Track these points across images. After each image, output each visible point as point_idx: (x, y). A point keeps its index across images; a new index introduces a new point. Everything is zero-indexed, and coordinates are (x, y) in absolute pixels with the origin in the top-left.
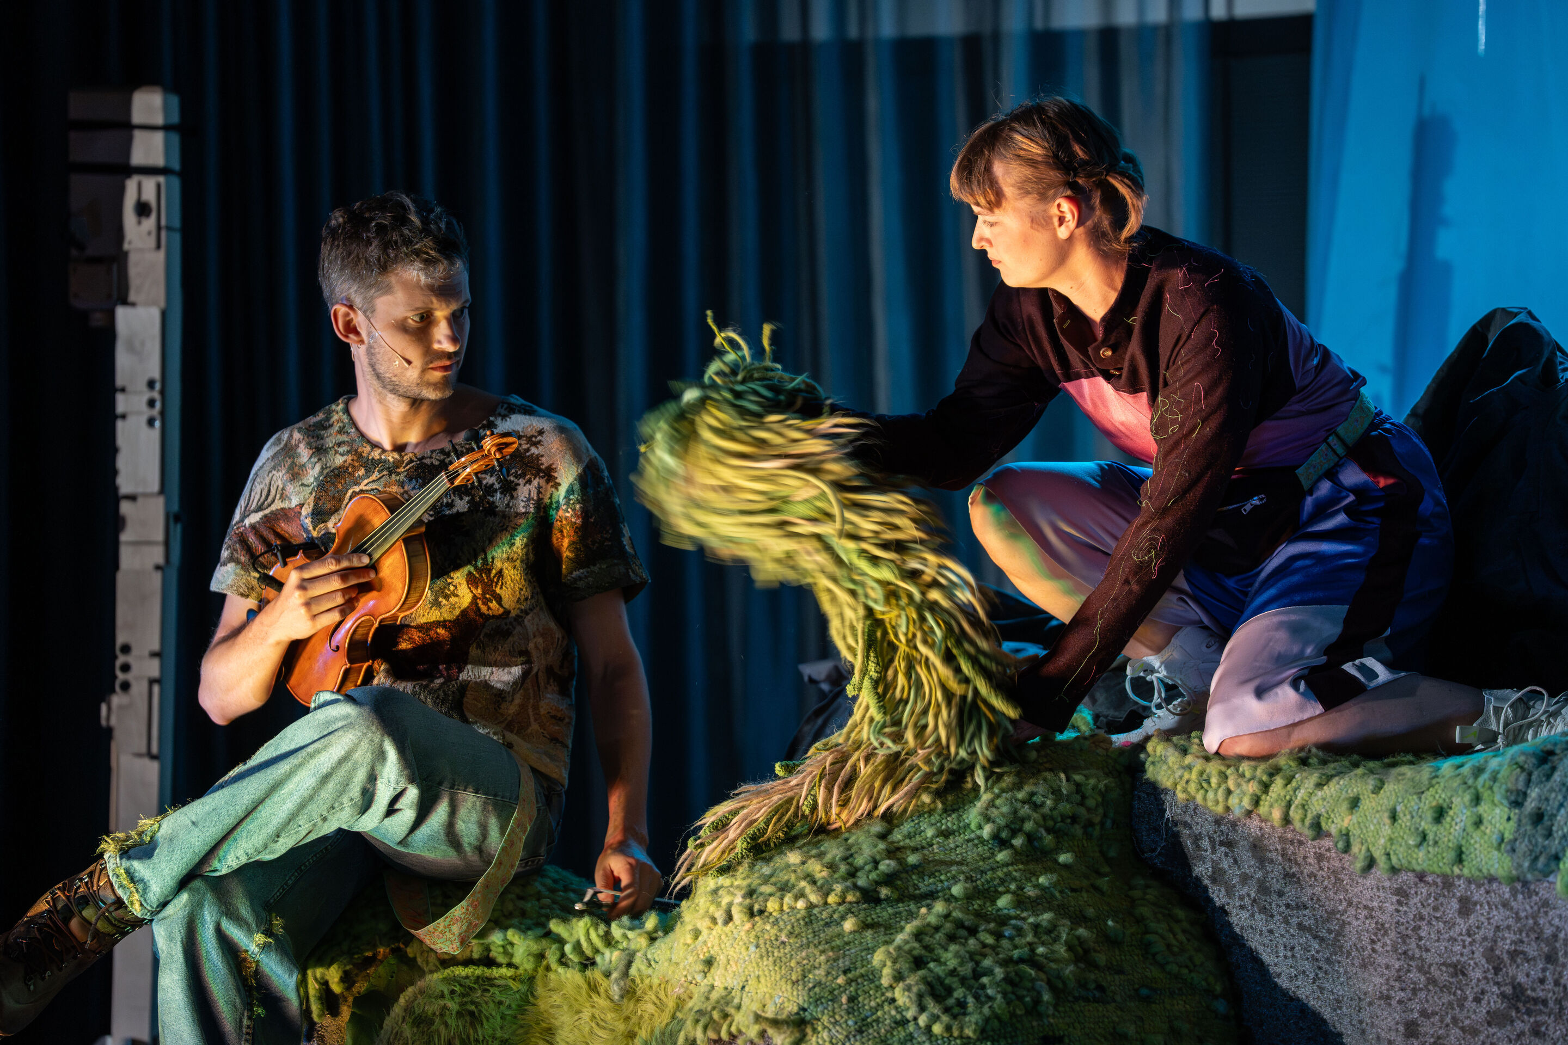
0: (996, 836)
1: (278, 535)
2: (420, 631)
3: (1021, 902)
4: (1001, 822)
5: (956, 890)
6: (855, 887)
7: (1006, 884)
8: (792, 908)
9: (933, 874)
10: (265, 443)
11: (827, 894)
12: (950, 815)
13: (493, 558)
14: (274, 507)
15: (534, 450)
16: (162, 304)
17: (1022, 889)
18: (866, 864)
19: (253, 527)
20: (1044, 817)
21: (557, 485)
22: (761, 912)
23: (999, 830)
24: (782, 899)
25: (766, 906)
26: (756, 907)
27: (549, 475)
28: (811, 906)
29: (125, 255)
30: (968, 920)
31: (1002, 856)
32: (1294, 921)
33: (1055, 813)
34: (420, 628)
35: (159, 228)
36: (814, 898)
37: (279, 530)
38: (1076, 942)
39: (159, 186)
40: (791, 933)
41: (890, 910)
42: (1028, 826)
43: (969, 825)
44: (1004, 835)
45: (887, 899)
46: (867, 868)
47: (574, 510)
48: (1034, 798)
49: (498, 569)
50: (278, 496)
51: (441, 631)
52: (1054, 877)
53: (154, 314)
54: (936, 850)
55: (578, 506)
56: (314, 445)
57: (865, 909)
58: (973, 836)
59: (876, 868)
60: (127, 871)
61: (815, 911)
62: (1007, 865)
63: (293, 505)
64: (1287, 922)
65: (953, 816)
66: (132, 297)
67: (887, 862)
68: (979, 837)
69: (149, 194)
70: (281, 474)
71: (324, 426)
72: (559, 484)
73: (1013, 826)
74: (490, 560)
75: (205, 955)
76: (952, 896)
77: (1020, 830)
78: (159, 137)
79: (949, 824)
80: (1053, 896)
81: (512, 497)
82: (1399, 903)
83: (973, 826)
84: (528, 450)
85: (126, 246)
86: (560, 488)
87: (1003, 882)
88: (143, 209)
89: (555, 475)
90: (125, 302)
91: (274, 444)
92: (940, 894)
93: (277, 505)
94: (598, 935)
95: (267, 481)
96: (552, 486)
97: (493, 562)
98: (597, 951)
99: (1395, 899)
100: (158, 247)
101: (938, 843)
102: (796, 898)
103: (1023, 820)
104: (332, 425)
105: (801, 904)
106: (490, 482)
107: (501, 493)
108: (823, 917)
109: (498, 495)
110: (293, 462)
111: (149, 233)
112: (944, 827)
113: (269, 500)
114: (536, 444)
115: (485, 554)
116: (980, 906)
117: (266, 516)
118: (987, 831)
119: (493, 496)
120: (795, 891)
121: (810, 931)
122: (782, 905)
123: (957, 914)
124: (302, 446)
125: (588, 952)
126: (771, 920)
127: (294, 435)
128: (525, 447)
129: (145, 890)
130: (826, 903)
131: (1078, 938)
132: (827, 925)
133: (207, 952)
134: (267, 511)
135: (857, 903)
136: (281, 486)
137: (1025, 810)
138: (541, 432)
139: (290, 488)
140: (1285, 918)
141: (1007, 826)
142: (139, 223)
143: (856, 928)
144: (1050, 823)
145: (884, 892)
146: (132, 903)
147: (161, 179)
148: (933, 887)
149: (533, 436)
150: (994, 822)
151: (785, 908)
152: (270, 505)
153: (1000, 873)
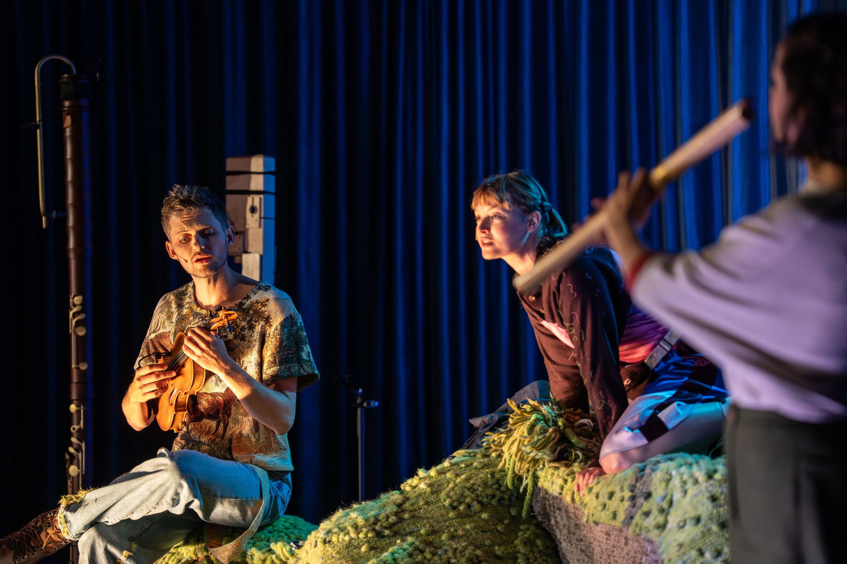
0: (451, 505)
1: (162, 346)
2: (212, 396)
3: (452, 537)
4: (455, 498)
5: (422, 531)
6: (374, 530)
7: (449, 529)
8: (343, 540)
9: (414, 523)
10: (160, 299)
11: (359, 533)
12: (433, 495)
13: (243, 362)
14: (160, 332)
15: (263, 309)
16: (262, 253)
17: (456, 531)
18: (383, 518)
19: (152, 340)
20: (477, 496)
21: (271, 326)
22: (329, 542)
23: (453, 502)
24: (339, 535)
25: (331, 539)
26: (327, 540)
27: (267, 320)
28: (351, 539)
29: (248, 230)
30: (421, 547)
31: (451, 515)
32: (579, 547)
33: (484, 493)
34: (212, 394)
35: (260, 218)
36: (353, 535)
37: (162, 343)
38: (475, 557)
39: (260, 199)
40: (338, 552)
41: (388, 541)
42: (468, 500)
43: (440, 499)
44: (455, 504)
45: (388, 536)
46: (383, 520)
47: (276, 338)
48: (474, 487)
49: (245, 367)
50: (161, 326)
51: (220, 398)
52: (473, 525)
53: (257, 257)
54: (421, 512)
55: (278, 337)
56: (178, 302)
57: (375, 541)
58: (441, 504)
59: (387, 520)
60: (65, 517)
61: (353, 541)
62: (453, 519)
63: (168, 331)
64: (576, 547)
65: (435, 495)
66: (250, 250)
67: (393, 517)
68: (444, 506)
69: (257, 204)
70: (163, 315)
71: (184, 294)
72: (272, 325)
73: (460, 500)
74: (242, 362)
75: (99, 561)
76: (420, 534)
77: (464, 502)
78: (261, 177)
79: (432, 499)
80: (471, 534)
81: (253, 332)
82: (607, 539)
83: (442, 500)
84: (260, 309)
85: (247, 227)
86: (271, 327)
87: (447, 527)
88: (253, 210)
89: (271, 321)
90: (246, 252)
91: (163, 300)
92: (415, 533)
93: (162, 331)
94: (287, 551)
95: (158, 319)
96: (268, 326)
97: (243, 363)
98: (288, 559)
99: (606, 536)
100: (260, 227)
101: (424, 508)
102: (345, 535)
103: (466, 497)
104: (187, 294)
105: (347, 538)
106: (244, 325)
107: (248, 330)
108: (355, 544)
109: (247, 331)
110: (169, 310)
111: (256, 220)
112: (429, 500)
113: (158, 328)
114: (264, 306)
115: (240, 360)
116: (433, 539)
117: (156, 335)
118: (447, 503)
119: (244, 331)
120: (345, 531)
121: (347, 551)
122: (338, 539)
123: (417, 543)
124: (173, 302)
125: (284, 559)
126: (333, 545)
127: (171, 297)
128: (260, 307)
129: (70, 527)
130: (358, 538)
131: (476, 555)
132: (356, 548)
133: (101, 560)
134: (157, 333)
135: (373, 537)
136: (163, 321)
137: (467, 492)
138: (268, 300)
139: (166, 323)
140: (576, 545)
141: (458, 500)
142: (253, 216)
143: (367, 550)
144: (480, 499)
145: (387, 532)
146: (64, 532)
147: (262, 196)
148: (413, 530)
149: (263, 302)
150: (451, 498)
151: (340, 540)
152: (158, 331)
153: (447, 523)
